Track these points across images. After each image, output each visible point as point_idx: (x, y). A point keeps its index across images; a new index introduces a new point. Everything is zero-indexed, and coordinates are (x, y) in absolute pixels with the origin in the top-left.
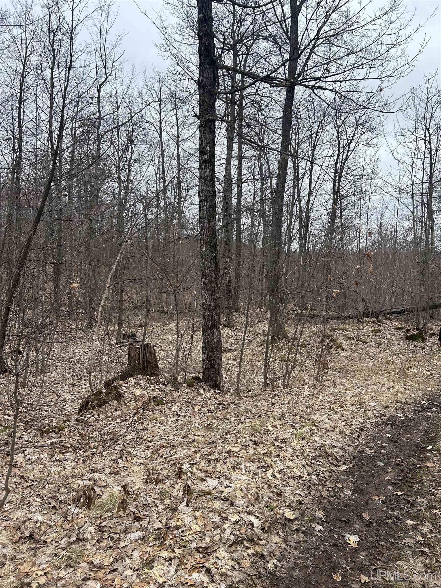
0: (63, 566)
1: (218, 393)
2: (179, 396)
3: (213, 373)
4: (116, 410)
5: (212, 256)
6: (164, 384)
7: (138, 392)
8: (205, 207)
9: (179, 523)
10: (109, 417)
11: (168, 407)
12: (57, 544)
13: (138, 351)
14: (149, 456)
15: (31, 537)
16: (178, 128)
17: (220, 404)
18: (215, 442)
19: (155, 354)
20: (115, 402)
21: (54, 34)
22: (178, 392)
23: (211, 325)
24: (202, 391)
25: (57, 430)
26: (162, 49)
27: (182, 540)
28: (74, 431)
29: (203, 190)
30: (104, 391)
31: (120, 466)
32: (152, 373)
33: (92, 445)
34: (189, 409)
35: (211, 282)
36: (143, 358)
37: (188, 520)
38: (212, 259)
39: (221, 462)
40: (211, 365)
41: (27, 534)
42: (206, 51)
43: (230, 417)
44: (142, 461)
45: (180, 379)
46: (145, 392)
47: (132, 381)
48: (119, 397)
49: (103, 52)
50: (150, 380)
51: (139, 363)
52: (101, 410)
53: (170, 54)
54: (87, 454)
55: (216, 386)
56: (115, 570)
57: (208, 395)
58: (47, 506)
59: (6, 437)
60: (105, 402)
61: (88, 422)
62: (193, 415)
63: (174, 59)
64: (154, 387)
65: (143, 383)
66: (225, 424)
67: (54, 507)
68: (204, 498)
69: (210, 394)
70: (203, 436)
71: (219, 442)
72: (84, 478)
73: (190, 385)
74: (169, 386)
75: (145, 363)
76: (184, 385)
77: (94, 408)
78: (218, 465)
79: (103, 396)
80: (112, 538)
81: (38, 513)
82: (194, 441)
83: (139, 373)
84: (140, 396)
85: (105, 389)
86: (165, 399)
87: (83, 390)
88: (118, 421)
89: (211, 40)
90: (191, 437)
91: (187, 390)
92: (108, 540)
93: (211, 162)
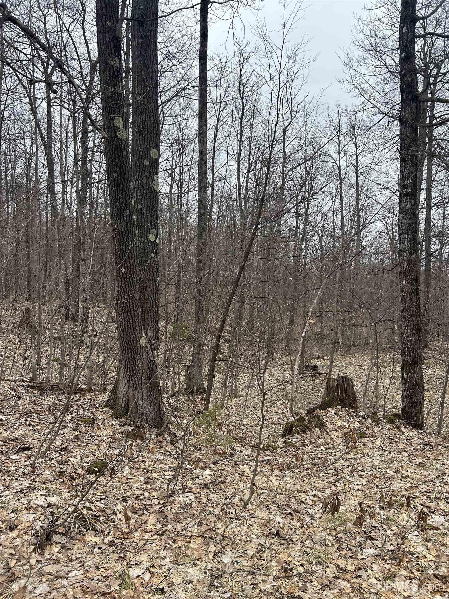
0: (314, 562)
1: (421, 434)
2: (381, 432)
3: (414, 411)
4: (319, 437)
5: (412, 289)
6: (364, 418)
7: (339, 423)
8: (406, 240)
9: (412, 550)
10: (313, 443)
11: (371, 441)
12: (302, 544)
13: (336, 382)
14: (364, 484)
15: (278, 534)
16: (357, 156)
17: (426, 445)
18: (432, 481)
19: (353, 387)
20: (317, 430)
21: (244, 87)
22: (379, 427)
23: (412, 361)
24: (403, 429)
25: (271, 449)
26: (345, 83)
27: (418, 564)
28: (286, 452)
29: (403, 223)
30: (307, 418)
31: (339, 488)
32: (350, 406)
33: (306, 466)
34: (393, 445)
35: (412, 316)
36: (342, 390)
37: (420, 548)
38: (413, 292)
39: (443, 501)
40: (412, 403)
41: (274, 531)
42: (409, 88)
43: (442, 459)
44: (360, 487)
45: (380, 414)
46: (345, 424)
47: (332, 411)
48: (321, 425)
49: (289, 96)
50: (350, 413)
51: (338, 394)
52: (305, 435)
53: (352, 86)
54: (303, 474)
55: (418, 426)
56: (360, 576)
57: (411, 434)
58: (284, 512)
59: (229, 449)
60: (309, 429)
61: (296, 446)
62: (398, 452)
63: (357, 91)
64: (354, 419)
65: (343, 414)
66: (439, 466)
67: (290, 513)
68: (432, 531)
69: (413, 433)
70: (417, 474)
71: (437, 481)
72: (309, 494)
73: (391, 422)
74: (369, 420)
75: (344, 395)
76: (384, 421)
77: (298, 433)
78: (441, 503)
79: (306, 422)
80: (350, 549)
81: (278, 516)
82: (408, 477)
83: (338, 405)
84: (340, 426)
85: (307, 416)
86: (367, 433)
87: (275, 416)
88: (323, 448)
89: (414, 76)
90: (403, 472)
91: (388, 426)
92: (346, 550)
93: (412, 194)
